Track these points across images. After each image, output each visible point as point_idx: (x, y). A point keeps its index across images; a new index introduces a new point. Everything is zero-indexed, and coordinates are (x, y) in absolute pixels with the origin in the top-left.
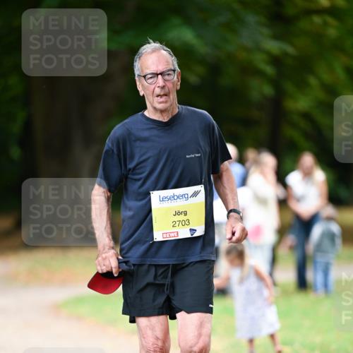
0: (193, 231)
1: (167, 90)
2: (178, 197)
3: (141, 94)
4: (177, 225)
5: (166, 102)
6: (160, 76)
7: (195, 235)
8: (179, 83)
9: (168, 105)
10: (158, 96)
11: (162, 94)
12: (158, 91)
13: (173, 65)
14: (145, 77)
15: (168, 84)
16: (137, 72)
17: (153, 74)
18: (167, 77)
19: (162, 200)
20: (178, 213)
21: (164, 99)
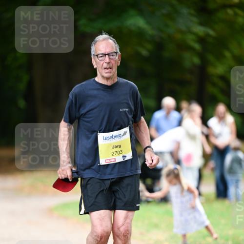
0: (124, 157)
1: (111, 65)
2: (115, 137)
3: (95, 67)
4: (114, 154)
5: (110, 73)
6: (107, 56)
8: (119, 62)
9: (111, 74)
10: (105, 69)
11: (108, 67)
12: (105, 65)
13: (116, 49)
14: (97, 55)
15: (112, 61)
16: (93, 53)
17: (103, 54)
18: (111, 57)
19: (105, 139)
20: (115, 147)
21: (109, 70)
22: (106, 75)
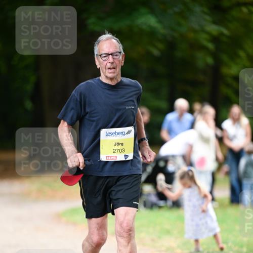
0: (126, 156)
1: (115, 65)
2: (118, 134)
3: (98, 67)
4: (116, 152)
5: (114, 73)
6: (110, 56)
7: (127, 159)
8: (123, 62)
9: (115, 74)
10: (109, 69)
11: (112, 67)
12: (109, 65)
13: (120, 49)
14: (101, 55)
15: (116, 61)
16: (96, 53)
17: (106, 54)
18: (115, 57)
19: (107, 135)
20: (117, 144)
21: (113, 70)
22: (110, 75)
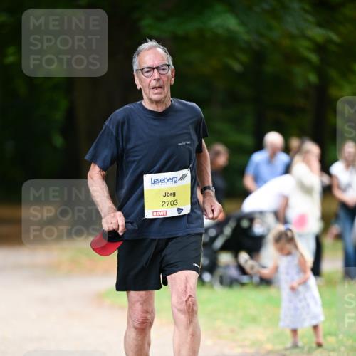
0: (180, 210)
2: (168, 180)
3: (139, 88)
4: (166, 205)
5: (161, 93)
13: (168, 61)
17: (149, 68)
19: (154, 182)
20: (167, 195)
